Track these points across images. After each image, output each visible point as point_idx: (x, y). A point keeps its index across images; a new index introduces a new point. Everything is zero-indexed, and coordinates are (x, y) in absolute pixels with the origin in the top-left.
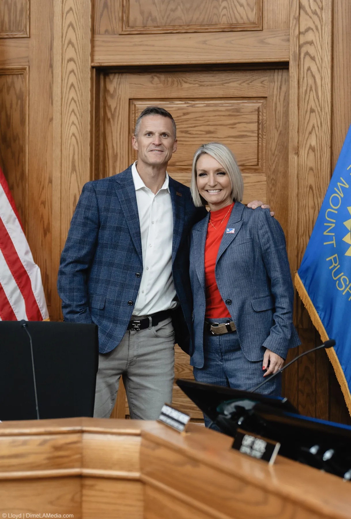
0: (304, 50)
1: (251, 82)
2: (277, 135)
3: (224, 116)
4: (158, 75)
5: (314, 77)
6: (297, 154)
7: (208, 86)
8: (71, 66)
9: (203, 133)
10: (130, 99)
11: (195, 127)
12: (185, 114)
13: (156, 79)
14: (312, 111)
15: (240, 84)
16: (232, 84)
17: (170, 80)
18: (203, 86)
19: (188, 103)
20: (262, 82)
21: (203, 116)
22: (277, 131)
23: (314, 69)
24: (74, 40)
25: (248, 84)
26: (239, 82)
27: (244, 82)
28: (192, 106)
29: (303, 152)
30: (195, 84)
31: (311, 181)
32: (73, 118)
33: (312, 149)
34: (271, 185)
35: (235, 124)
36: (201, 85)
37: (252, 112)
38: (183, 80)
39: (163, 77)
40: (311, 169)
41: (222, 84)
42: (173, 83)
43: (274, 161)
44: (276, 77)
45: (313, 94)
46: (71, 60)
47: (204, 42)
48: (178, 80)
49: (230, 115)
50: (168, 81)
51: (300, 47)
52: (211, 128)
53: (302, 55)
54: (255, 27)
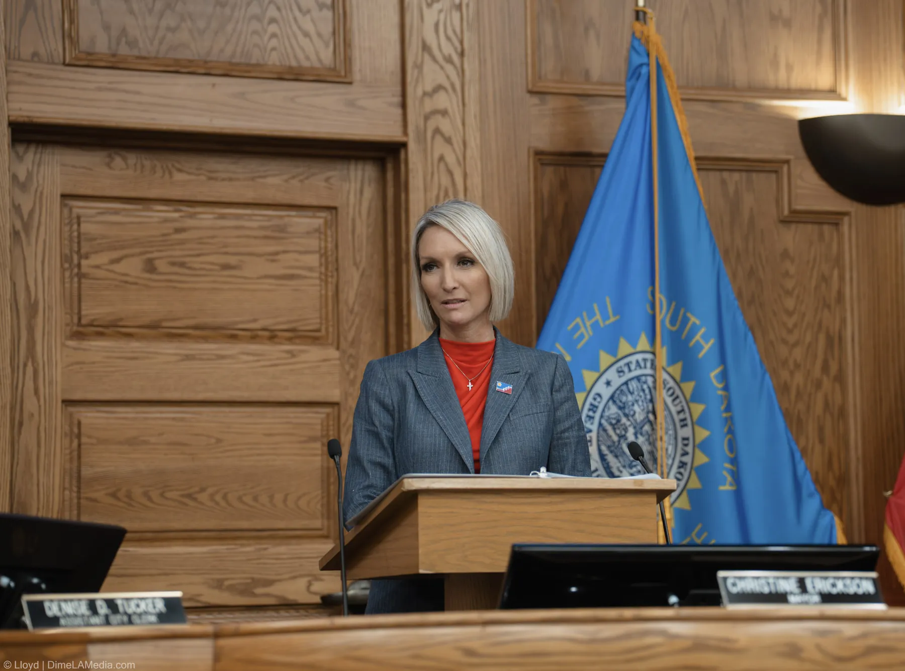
0: (432, 124)
1: (307, 178)
2: (356, 276)
3: (255, 237)
4: (123, 153)
5: (450, 173)
7: (223, 180)
9: (217, 267)
10: (64, 196)
11: (199, 255)
12: (178, 231)
13: (118, 161)
15: (286, 181)
16: (270, 180)
17: (147, 163)
18: (216, 179)
19: (180, 211)
20: (327, 180)
21: (213, 237)
22: (358, 268)
23: (451, 159)
25: (301, 181)
26: (285, 177)
27: (293, 177)
28: (192, 216)
30: (199, 175)
34: (347, 367)
35: (277, 253)
36: (210, 179)
37: (308, 233)
38: (173, 166)
39: (132, 158)
41: (253, 179)
42: (153, 170)
43: (353, 324)
44: (352, 174)
47: (243, 95)
48: (165, 166)
49: (266, 237)
50: (143, 166)
52: (232, 260)
53: (429, 134)
54: (338, 77)
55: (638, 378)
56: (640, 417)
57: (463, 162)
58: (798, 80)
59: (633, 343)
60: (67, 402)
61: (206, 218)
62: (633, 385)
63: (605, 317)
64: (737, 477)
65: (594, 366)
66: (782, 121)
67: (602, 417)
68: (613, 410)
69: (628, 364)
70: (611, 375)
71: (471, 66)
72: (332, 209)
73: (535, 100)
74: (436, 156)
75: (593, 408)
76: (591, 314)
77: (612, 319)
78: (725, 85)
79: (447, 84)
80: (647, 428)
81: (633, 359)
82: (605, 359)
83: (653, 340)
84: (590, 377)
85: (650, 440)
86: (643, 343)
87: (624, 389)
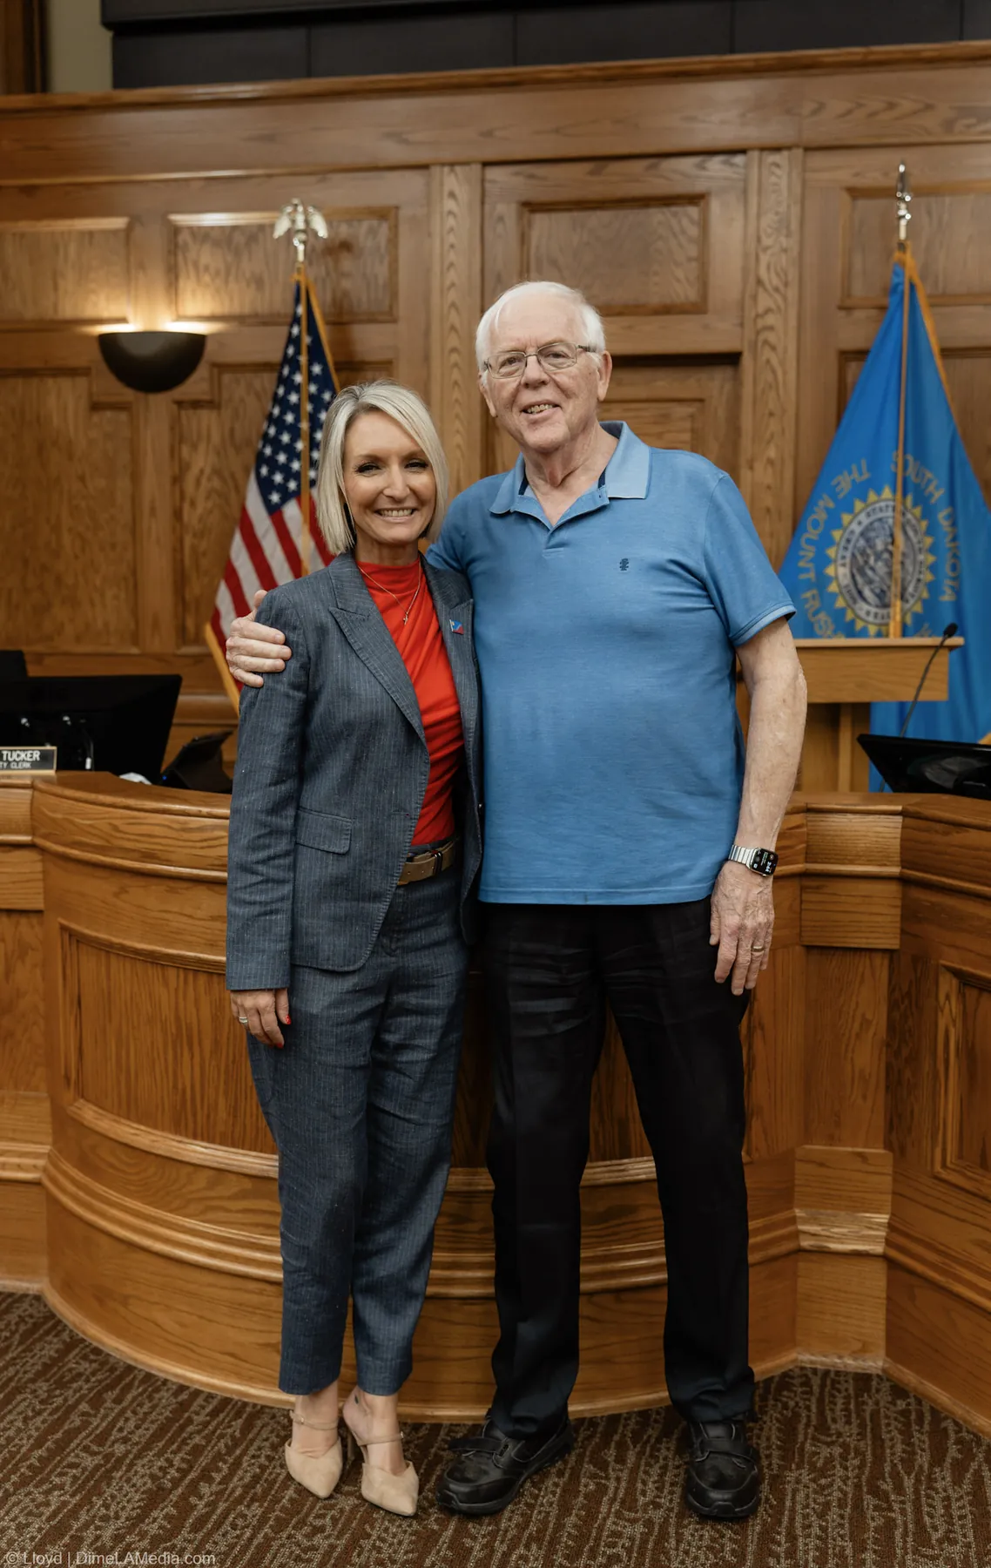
0: (762, 337)
1: (683, 380)
5: (774, 372)
6: (751, 468)
8: (454, 357)
14: (771, 414)
15: (669, 383)
16: (658, 383)
20: (698, 380)
23: (775, 361)
24: (458, 326)
25: (680, 383)
26: (668, 380)
27: (674, 380)
29: (759, 466)
31: (768, 501)
32: (457, 424)
33: (770, 462)
37: (684, 418)
40: (769, 487)
45: (772, 394)
46: (454, 350)
47: (630, 327)
51: (758, 333)
53: (760, 344)
54: (697, 308)
55: (880, 520)
56: (880, 546)
57: (782, 363)
59: (879, 492)
62: (876, 525)
63: (861, 474)
65: (850, 510)
67: (855, 547)
68: (862, 543)
69: (874, 510)
70: (862, 517)
71: (792, 293)
72: (701, 401)
73: (842, 314)
74: (764, 358)
75: (848, 541)
76: (850, 473)
77: (866, 476)
79: (773, 306)
80: (886, 556)
81: (877, 505)
82: (859, 505)
83: (894, 491)
84: (846, 518)
85: (889, 565)
86: (887, 493)
87: (870, 527)
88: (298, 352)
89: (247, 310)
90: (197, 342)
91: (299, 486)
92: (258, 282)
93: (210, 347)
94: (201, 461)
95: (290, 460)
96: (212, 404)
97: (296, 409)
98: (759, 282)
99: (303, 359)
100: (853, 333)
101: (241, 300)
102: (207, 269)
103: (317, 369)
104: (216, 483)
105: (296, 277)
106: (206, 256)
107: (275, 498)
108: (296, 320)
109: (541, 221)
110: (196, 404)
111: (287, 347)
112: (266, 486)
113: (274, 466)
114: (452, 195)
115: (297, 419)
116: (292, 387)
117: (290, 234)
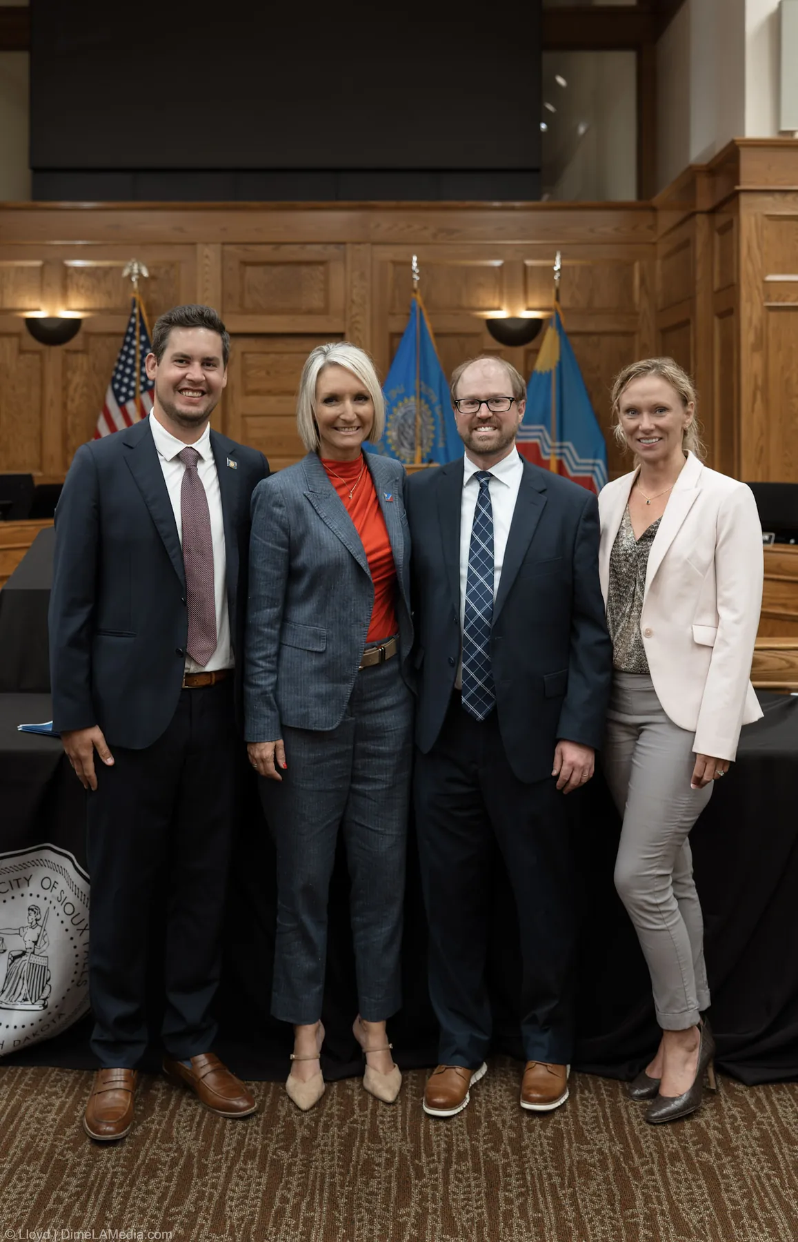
0: (354, 326)
4: (260, 338)
13: (258, 341)
17: (267, 341)
38: (274, 342)
42: (269, 344)
50: (265, 342)
51: (352, 324)
53: (353, 329)
54: (325, 311)
55: (410, 410)
56: (410, 422)
57: (364, 338)
58: (487, 304)
59: (408, 397)
60: (243, 416)
61: (286, 357)
62: (409, 413)
64: (445, 442)
66: (480, 319)
67: (399, 423)
68: (402, 421)
69: (407, 406)
70: (402, 409)
71: (368, 307)
73: (391, 316)
75: (396, 420)
78: (460, 308)
79: (359, 312)
80: (413, 427)
81: (409, 404)
82: (400, 404)
83: (416, 398)
84: (395, 410)
85: (414, 430)
86: (412, 399)
87: (405, 414)
88: (134, 330)
89: (103, 306)
90: (77, 322)
91: (135, 393)
92: (109, 294)
93: (83, 325)
94: (77, 379)
95: (130, 381)
96: (85, 351)
97: (134, 357)
98: (353, 301)
99: (137, 334)
100: (395, 325)
101: (99, 301)
102: (82, 287)
103: (143, 338)
104: (85, 390)
105: (133, 295)
106: (82, 280)
107: (122, 399)
108: (133, 315)
109: (249, 270)
110: (76, 352)
111: (128, 328)
112: (117, 394)
113: (121, 383)
114: (207, 257)
115: (134, 362)
116: (131, 346)
117: (130, 276)
